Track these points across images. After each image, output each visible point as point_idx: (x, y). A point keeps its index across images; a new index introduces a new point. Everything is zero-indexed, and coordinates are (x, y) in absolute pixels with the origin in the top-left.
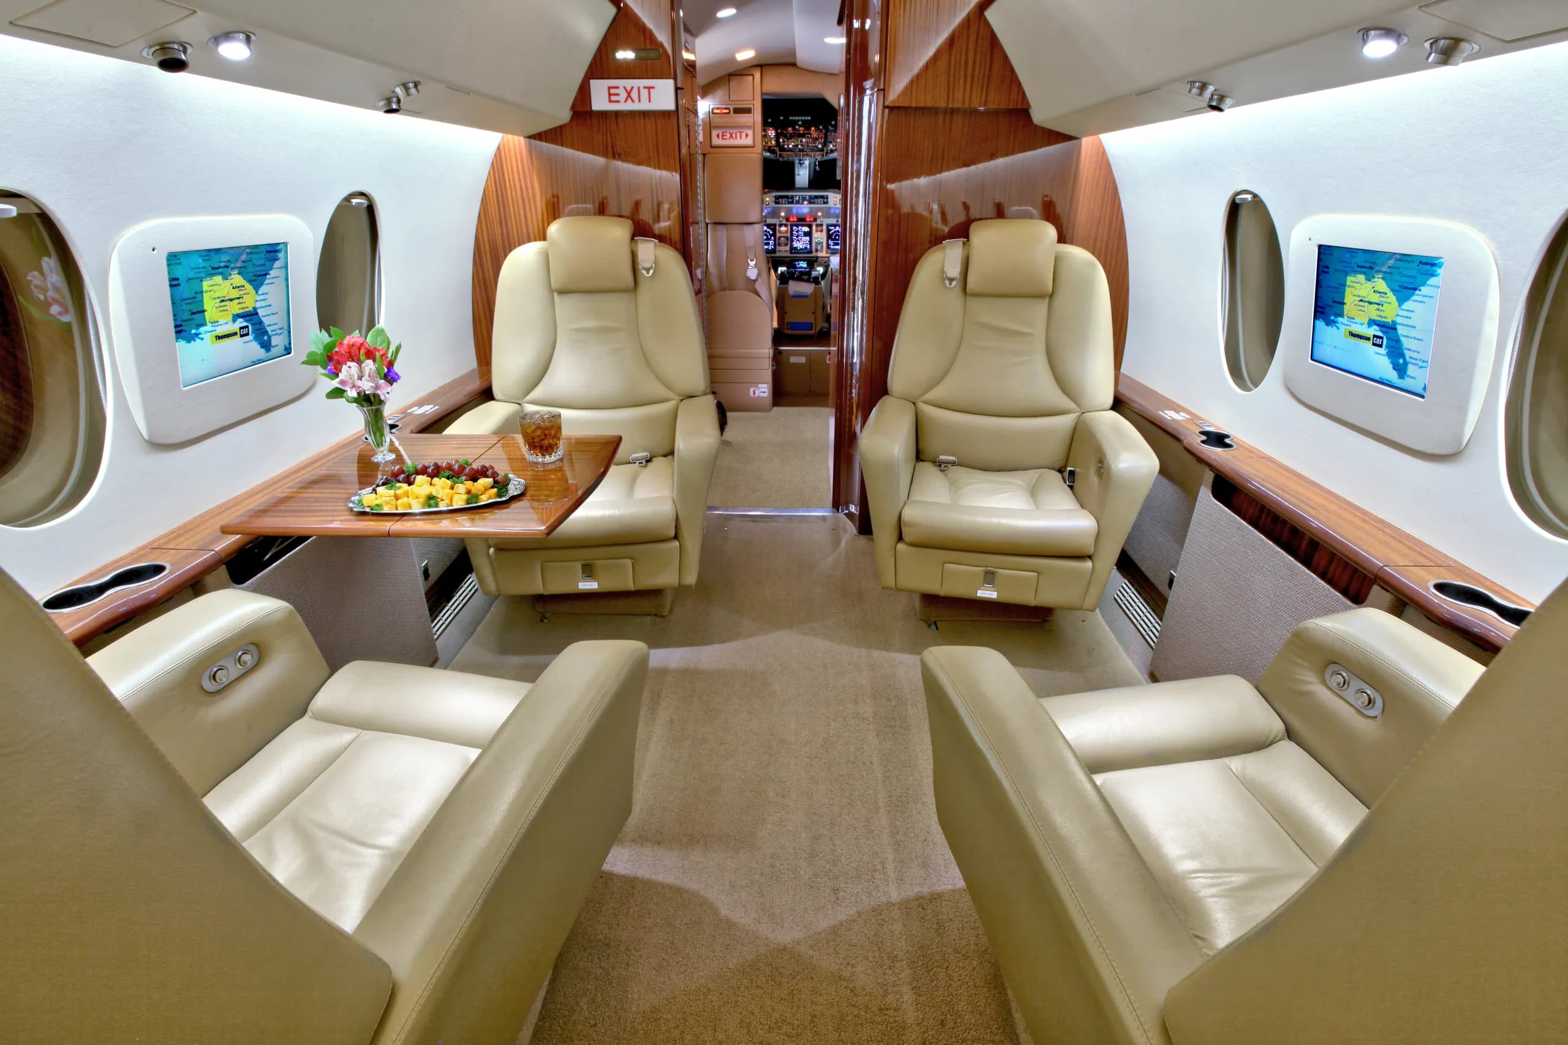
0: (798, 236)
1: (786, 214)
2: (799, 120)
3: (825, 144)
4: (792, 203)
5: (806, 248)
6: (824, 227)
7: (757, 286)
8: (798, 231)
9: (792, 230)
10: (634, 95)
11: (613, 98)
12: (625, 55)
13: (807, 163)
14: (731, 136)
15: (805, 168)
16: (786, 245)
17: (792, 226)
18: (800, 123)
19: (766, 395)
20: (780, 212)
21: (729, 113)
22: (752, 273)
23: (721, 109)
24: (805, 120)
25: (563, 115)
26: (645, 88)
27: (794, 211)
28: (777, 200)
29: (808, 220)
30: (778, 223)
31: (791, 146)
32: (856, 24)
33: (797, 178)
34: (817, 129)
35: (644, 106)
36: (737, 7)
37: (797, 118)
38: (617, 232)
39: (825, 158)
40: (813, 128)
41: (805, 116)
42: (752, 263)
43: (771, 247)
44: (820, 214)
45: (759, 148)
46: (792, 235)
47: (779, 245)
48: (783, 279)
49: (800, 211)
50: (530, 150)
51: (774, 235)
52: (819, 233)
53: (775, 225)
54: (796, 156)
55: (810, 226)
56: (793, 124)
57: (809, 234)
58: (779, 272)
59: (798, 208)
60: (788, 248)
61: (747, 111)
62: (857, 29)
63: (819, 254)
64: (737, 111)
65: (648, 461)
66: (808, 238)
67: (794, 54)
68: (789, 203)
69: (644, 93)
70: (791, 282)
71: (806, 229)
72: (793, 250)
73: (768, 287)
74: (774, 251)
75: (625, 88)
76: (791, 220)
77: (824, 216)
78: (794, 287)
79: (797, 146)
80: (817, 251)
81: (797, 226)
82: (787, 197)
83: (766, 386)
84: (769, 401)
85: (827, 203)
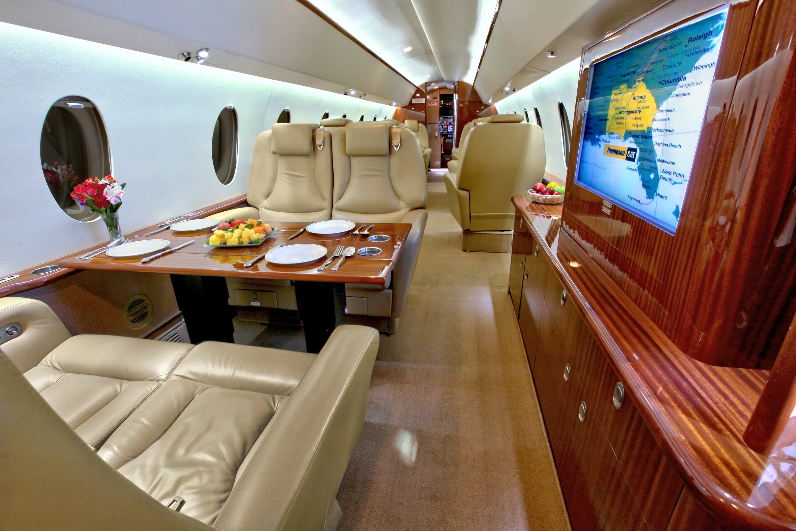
12: (418, 95)
22: (437, 135)
28: (444, 118)
35: (421, 102)
38: (415, 122)
42: (437, 132)
43: (442, 131)
51: (443, 128)
56: (448, 99)
60: (446, 131)
61: (436, 98)
64: (434, 98)
69: (421, 101)
72: (448, 132)
74: (442, 132)
82: (446, 118)
84: (440, 166)
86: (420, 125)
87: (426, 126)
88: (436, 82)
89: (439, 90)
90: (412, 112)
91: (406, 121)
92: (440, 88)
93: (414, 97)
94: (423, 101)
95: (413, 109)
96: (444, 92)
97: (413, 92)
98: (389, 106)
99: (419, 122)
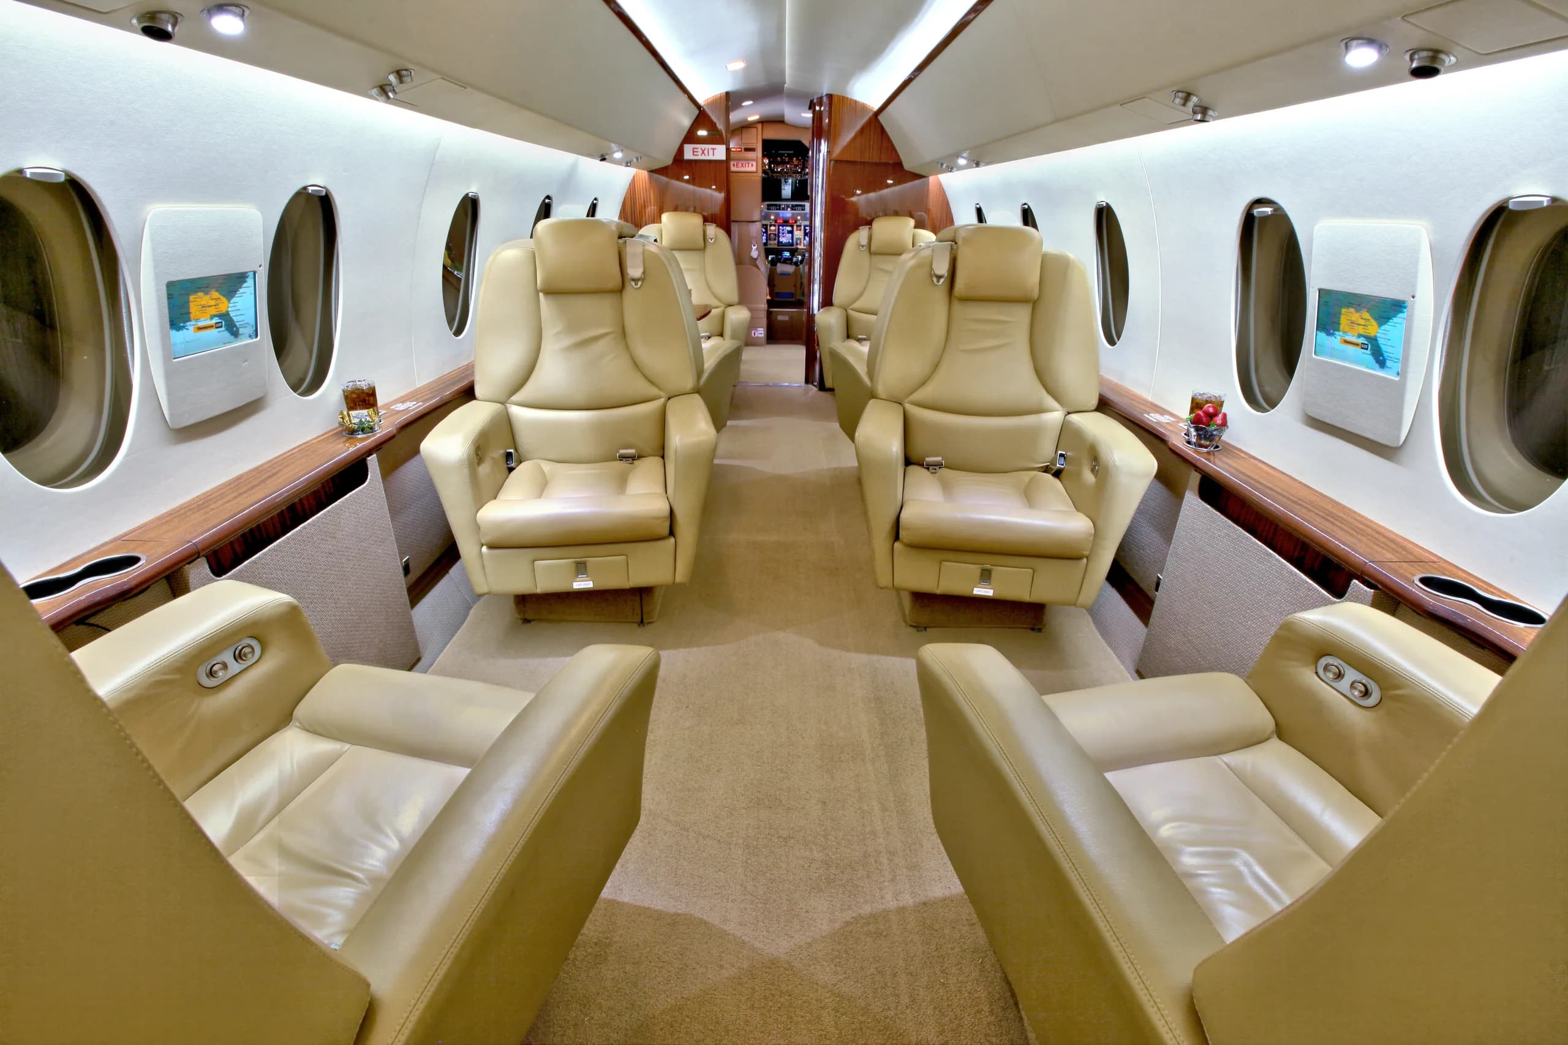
0: (783, 234)
1: (775, 217)
2: (785, 153)
3: (803, 169)
4: (779, 209)
5: (789, 242)
6: (802, 228)
7: (758, 262)
8: (783, 230)
9: (779, 229)
10: (706, 152)
11: (695, 153)
12: (702, 133)
13: (790, 181)
14: (742, 165)
15: (789, 184)
16: (775, 240)
17: (779, 226)
18: (786, 155)
19: (762, 335)
20: (770, 216)
21: (741, 151)
22: (754, 254)
23: (736, 148)
24: (789, 153)
25: (669, 161)
26: (711, 149)
27: (781, 216)
28: (769, 207)
29: (791, 222)
30: (769, 224)
31: (779, 170)
32: (817, 108)
33: (783, 192)
34: (798, 159)
35: (711, 157)
36: (753, 101)
37: (784, 152)
38: (696, 220)
39: (803, 178)
40: (794, 159)
41: (789, 150)
44: (799, 218)
45: (760, 171)
46: (779, 232)
47: (770, 240)
48: (773, 263)
49: (785, 216)
50: (650, 178)
51: (766, 232)
52: (799, 232)
53: (766, 225)
54: (783, 176)
55: (792, 226)
57: (791, 232)
58: (770, 259)
59: (783, 213)
60: (776, 242)
61: (753, 150)
62: (818, 111)
63: (799, 247)
64: (747, 150)
65: (709, 338)
66: (790, 235)
67: (783, 116)
68: (777, 209)
69: (711, 152)
70: (778, 264)
71: (789, 228)
73: (763, 266)
75: (701, 149)
76: (778, 222)
77: (802, 219)
78: (781, 268)
79: (783, 170)
80: (797, 244)
81: (783, 226)
82: (776, 205)
83: (762, 329)
84: (764, 340)
85: (804, 210)
86: (712, 230)
87: (728, 232)
88: (757, 95)
89: (759, 126)
90: (683, 186)
91: (665, 217)
92: (764, 122)
93: (690, 137)
94: (718, 153)
95: (687, 177)
96: (775, 134)
97: (686, 122)
98: (597, 162)
99: (706, 220)
